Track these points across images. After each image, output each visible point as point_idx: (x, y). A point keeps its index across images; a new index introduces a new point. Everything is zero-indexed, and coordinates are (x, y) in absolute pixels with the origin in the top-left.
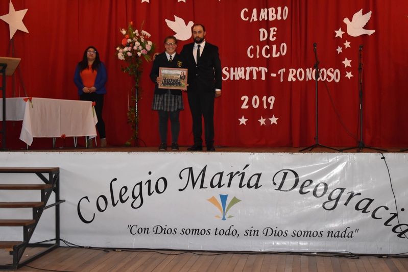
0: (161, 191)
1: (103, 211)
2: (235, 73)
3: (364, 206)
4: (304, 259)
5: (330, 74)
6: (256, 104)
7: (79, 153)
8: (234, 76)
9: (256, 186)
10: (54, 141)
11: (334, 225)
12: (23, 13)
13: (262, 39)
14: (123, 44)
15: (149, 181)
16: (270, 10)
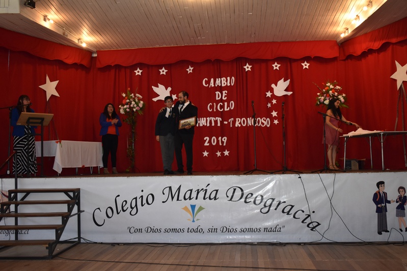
0: (150, 203)
1: (110, 218)
2: (200, 122)
3: (288, 210)
4: (248, 247)
5: (263, 121)
6: (214, 142)
7: (94, 178)
9: (215, 198)
10: (77, 170)
11: (268, 224)
12: (55, 83)
13: (217, 99)
14: (123, 103)
15: (142, 197)
16: (222, 79)
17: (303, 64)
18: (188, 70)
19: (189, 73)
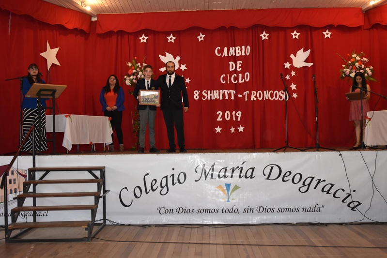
0: (181, 182)
1: (138, 198)
2: (212, 95)
3: (328, 189)
5: (281, 95)
6: (228, 117)
8: (211, 96)
9: (251, 177)
11: (309, 204)
12: (56, 50)
13: (231, 70)
14: (129, 73)
15: (173, 175)
16: (237, 48)
17: (324, 33)
18: (199, 37)
19: (199, 41)
